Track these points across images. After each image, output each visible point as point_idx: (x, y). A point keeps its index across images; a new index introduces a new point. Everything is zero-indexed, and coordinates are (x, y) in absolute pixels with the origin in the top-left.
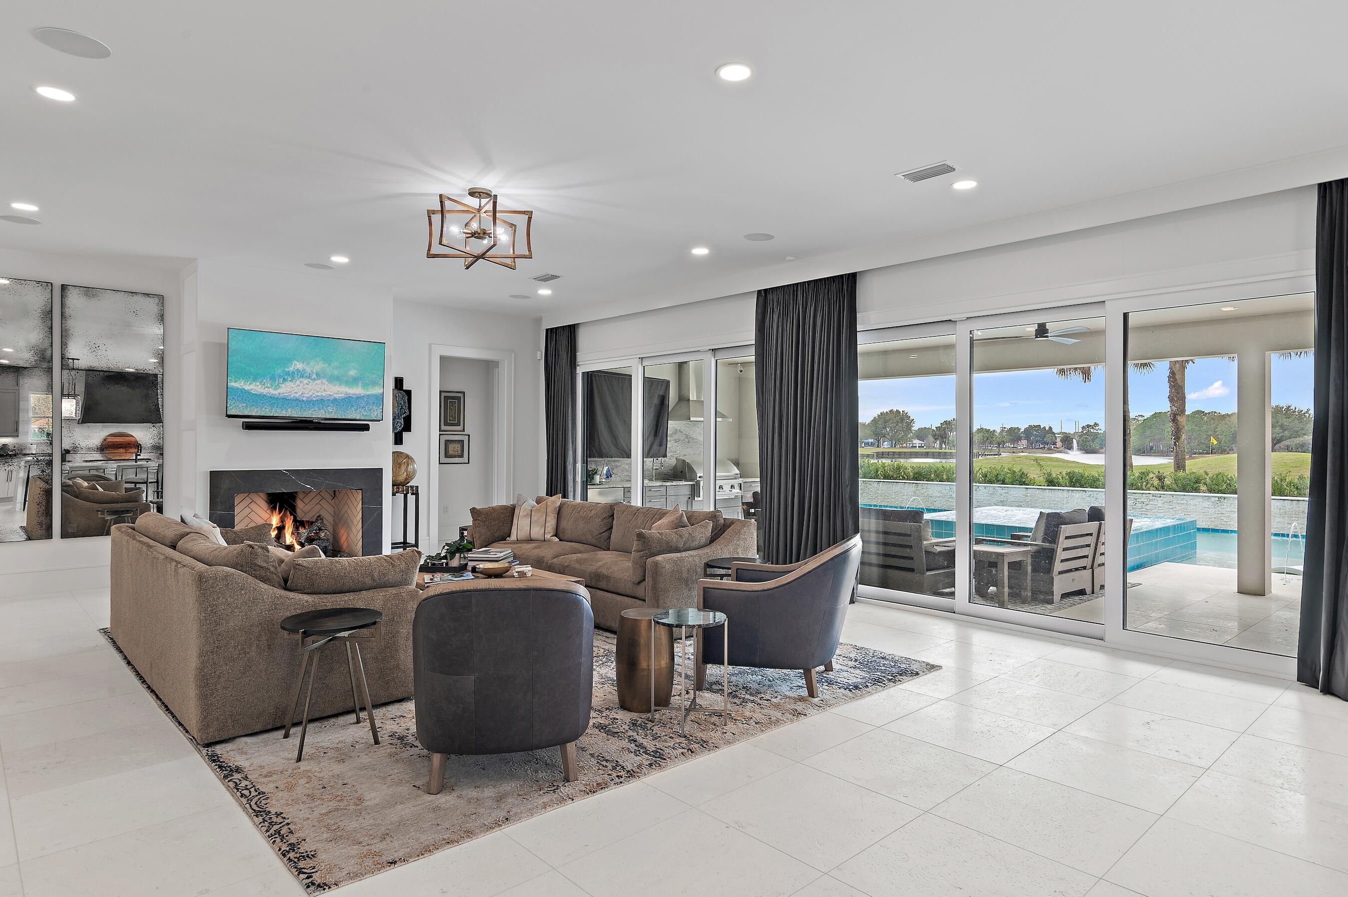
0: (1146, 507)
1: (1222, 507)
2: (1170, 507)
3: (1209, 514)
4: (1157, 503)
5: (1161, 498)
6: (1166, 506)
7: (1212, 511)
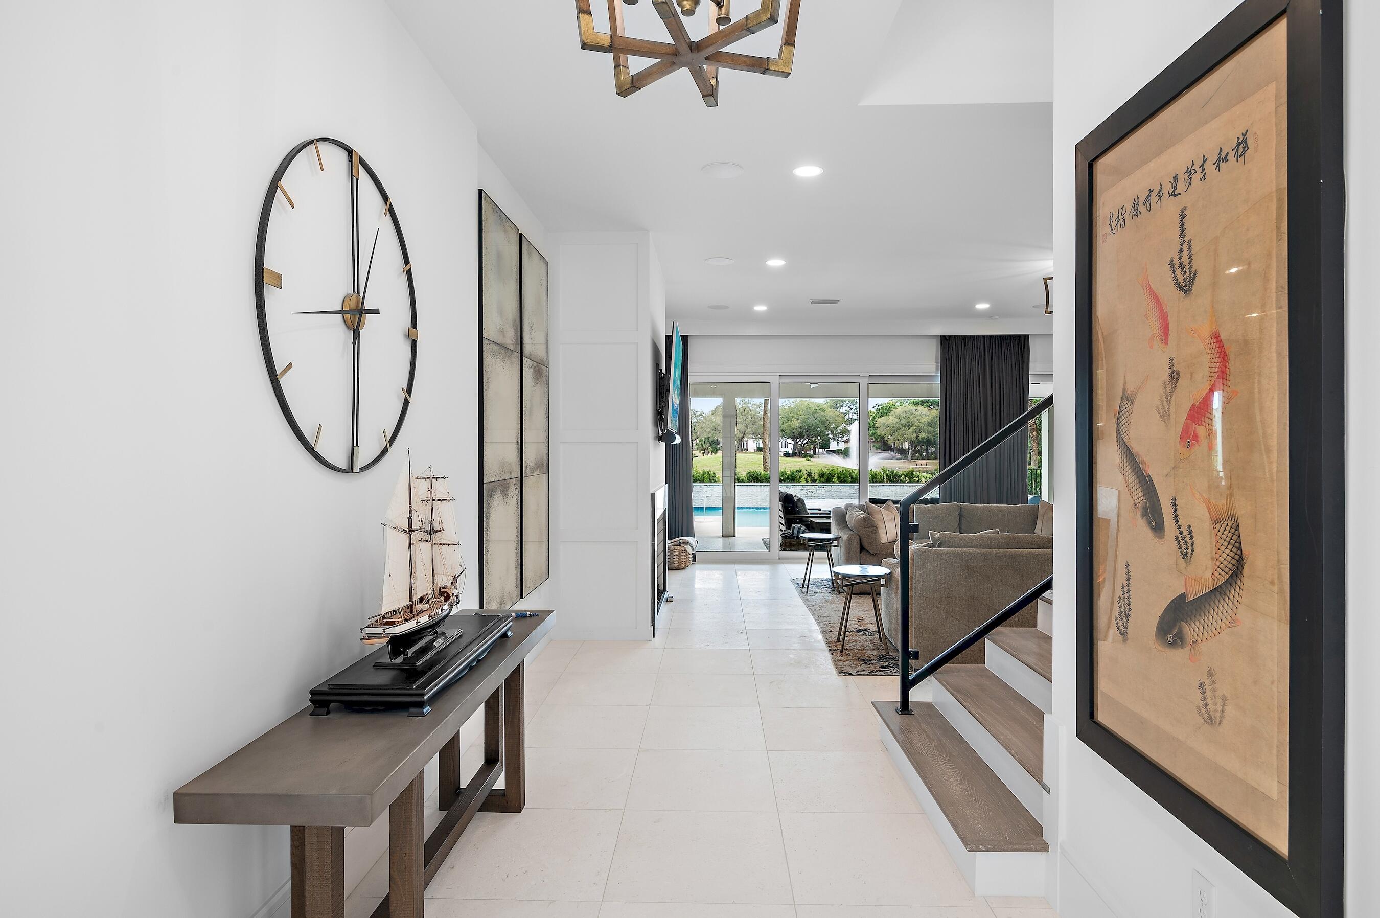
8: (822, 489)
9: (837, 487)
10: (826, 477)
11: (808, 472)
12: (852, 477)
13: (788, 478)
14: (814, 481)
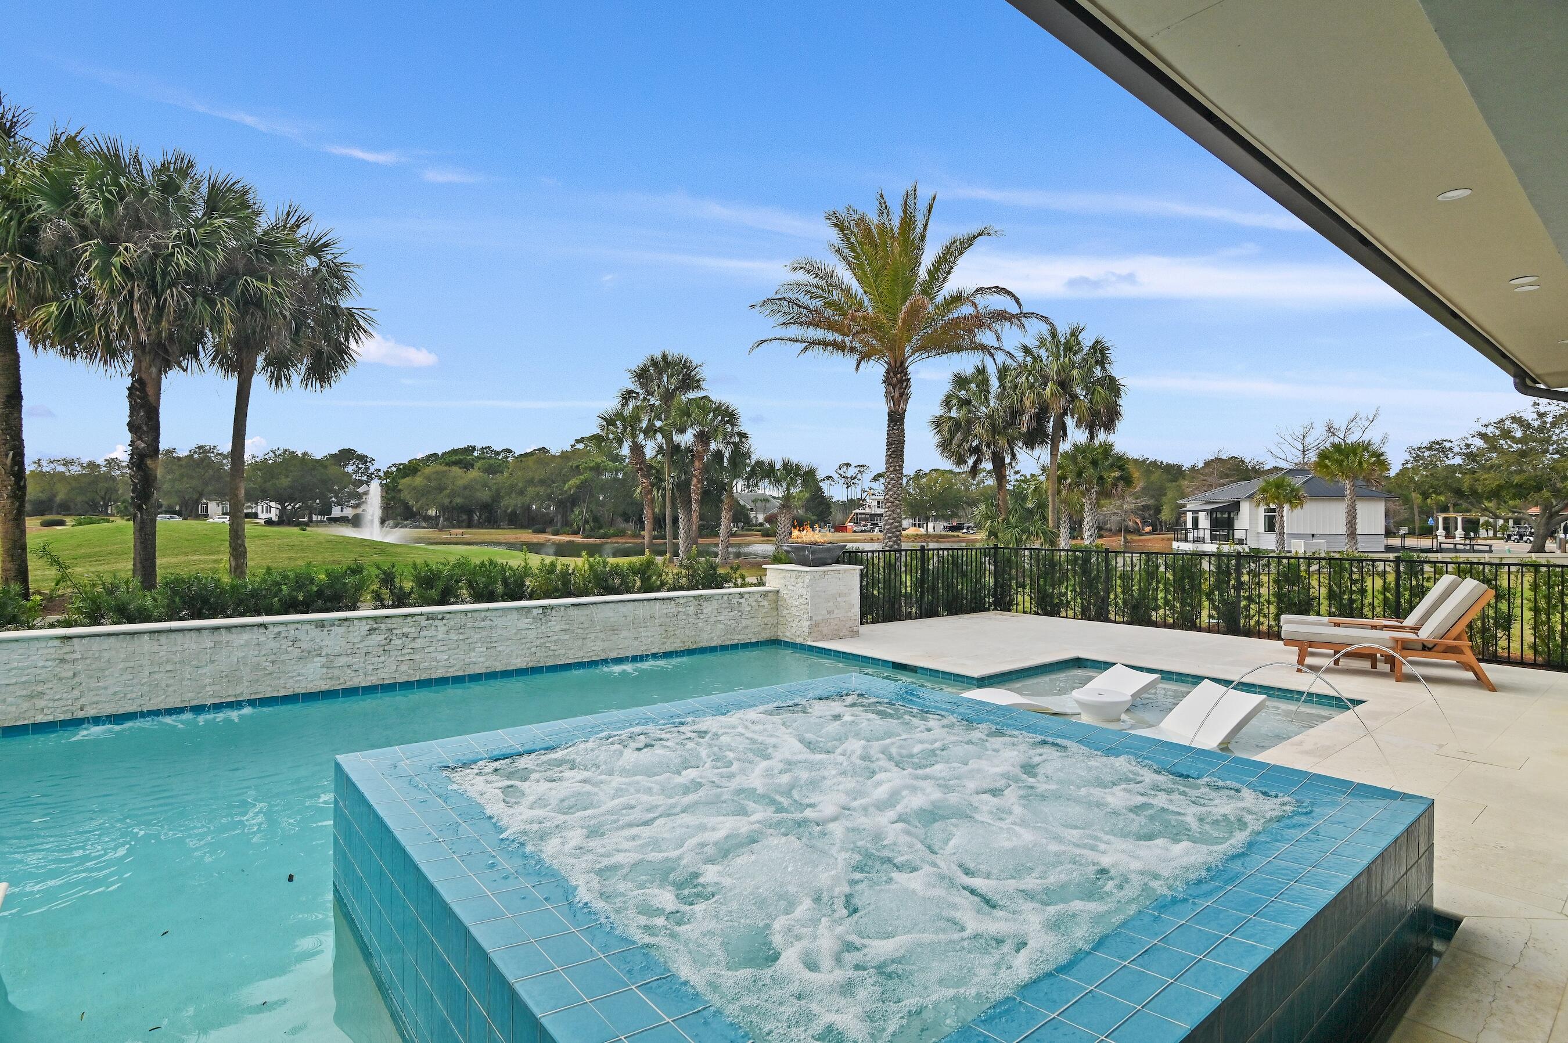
0: (413, 645)
1: (549, 624)
2: (461, 637)
3: (528, 640)
4: (434, 633)
5: (445, 621)
6: (453, 636)
7: (532, 634)
8: (437, 623)
9: (483, 614)
10: (440, 585)
11: (385, 573)
12: (505, 581)
13: (320, 594)
14: (400, 601)
